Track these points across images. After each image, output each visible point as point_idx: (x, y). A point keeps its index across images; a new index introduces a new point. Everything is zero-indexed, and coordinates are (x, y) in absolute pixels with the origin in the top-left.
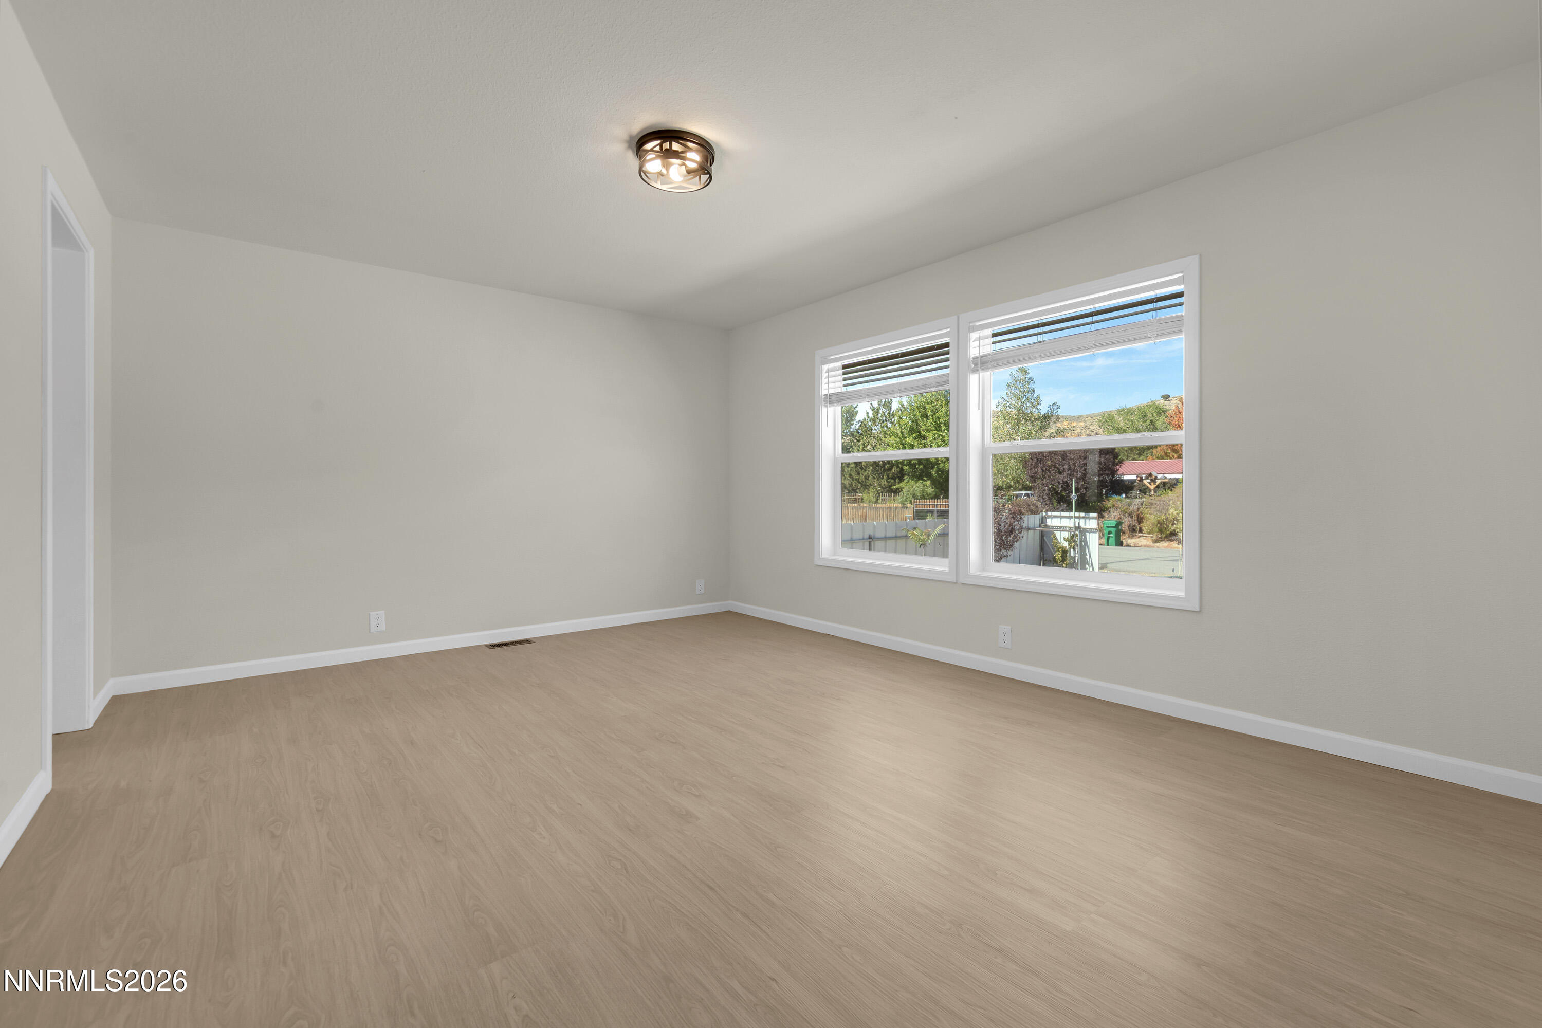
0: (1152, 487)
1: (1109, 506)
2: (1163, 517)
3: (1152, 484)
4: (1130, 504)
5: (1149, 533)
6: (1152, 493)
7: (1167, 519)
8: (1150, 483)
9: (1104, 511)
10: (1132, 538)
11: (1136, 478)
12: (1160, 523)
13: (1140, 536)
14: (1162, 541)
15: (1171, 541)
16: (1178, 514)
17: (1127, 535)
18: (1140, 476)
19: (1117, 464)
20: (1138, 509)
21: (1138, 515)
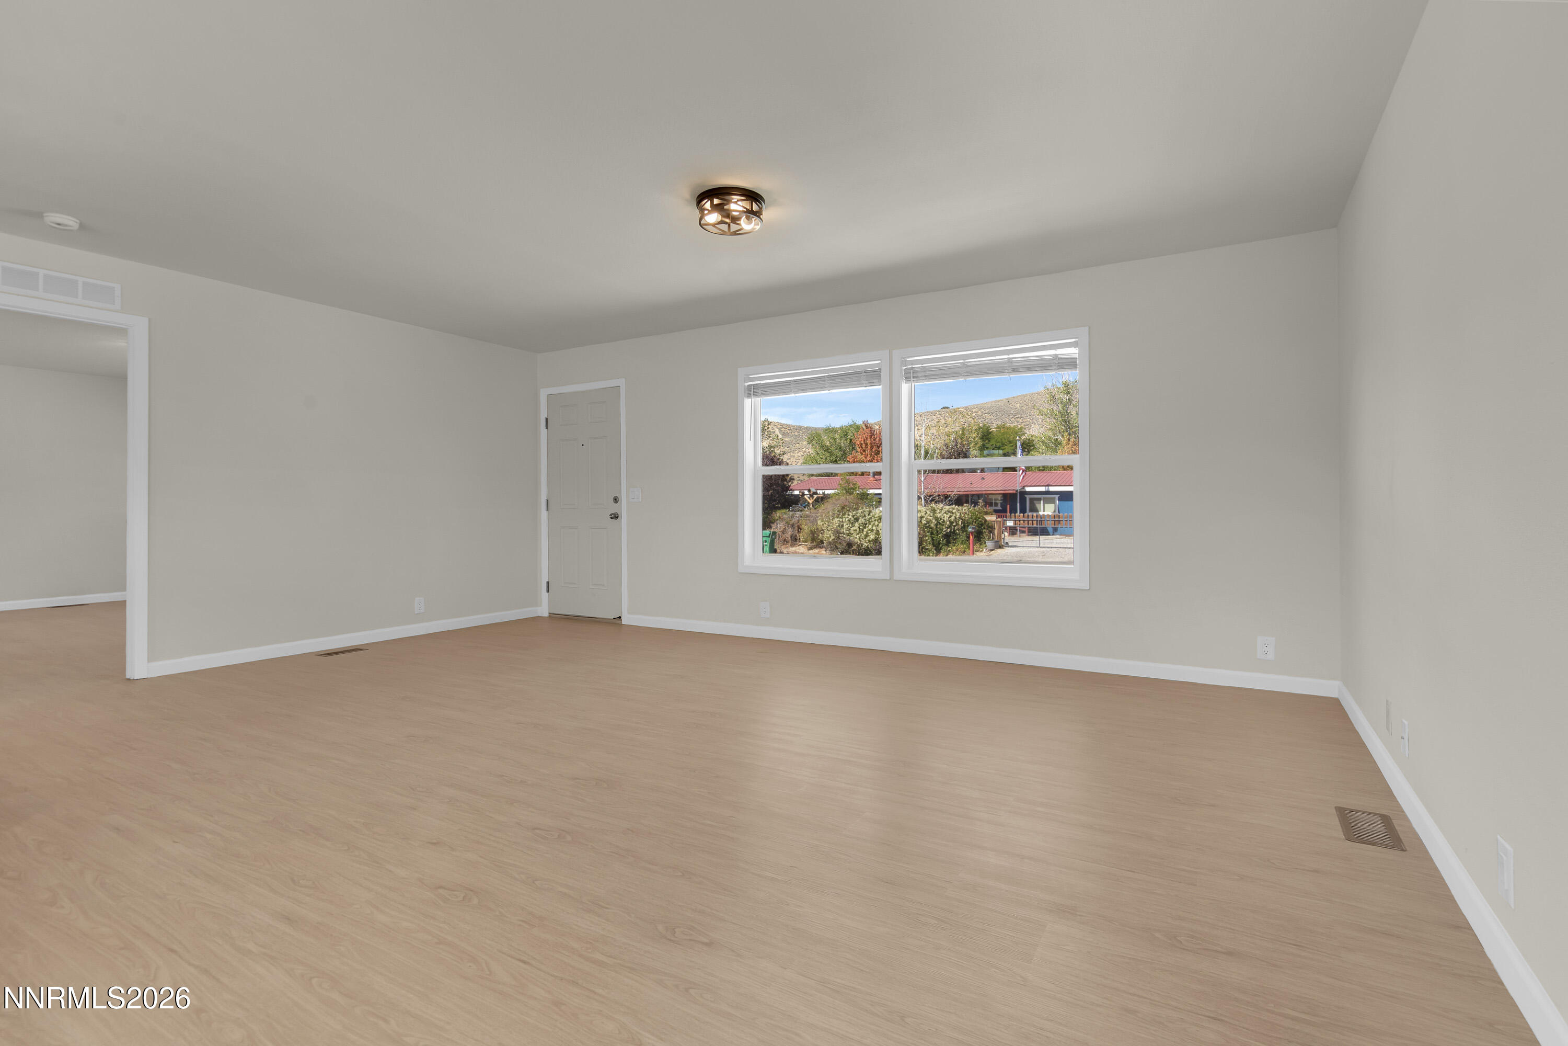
0: (811, 501)
1: (777, 518)
2: (815, 527)
3: (811, 498)
4: (792, 516)
5: (805, 542)
6: (811, 506)
7: (817, 529)
8: (809, 498)
9: (773, 523)
10: (793, 547)
11: (799, 493)
12: (812, 533)
13: (800, 545)
14: (814, 548)
15: (821, 548)
16: (823, 524)
17: (790, 544)
18: (802, 491)
19: (789, 481)
20: (799, 521)
21: (798, 526)
